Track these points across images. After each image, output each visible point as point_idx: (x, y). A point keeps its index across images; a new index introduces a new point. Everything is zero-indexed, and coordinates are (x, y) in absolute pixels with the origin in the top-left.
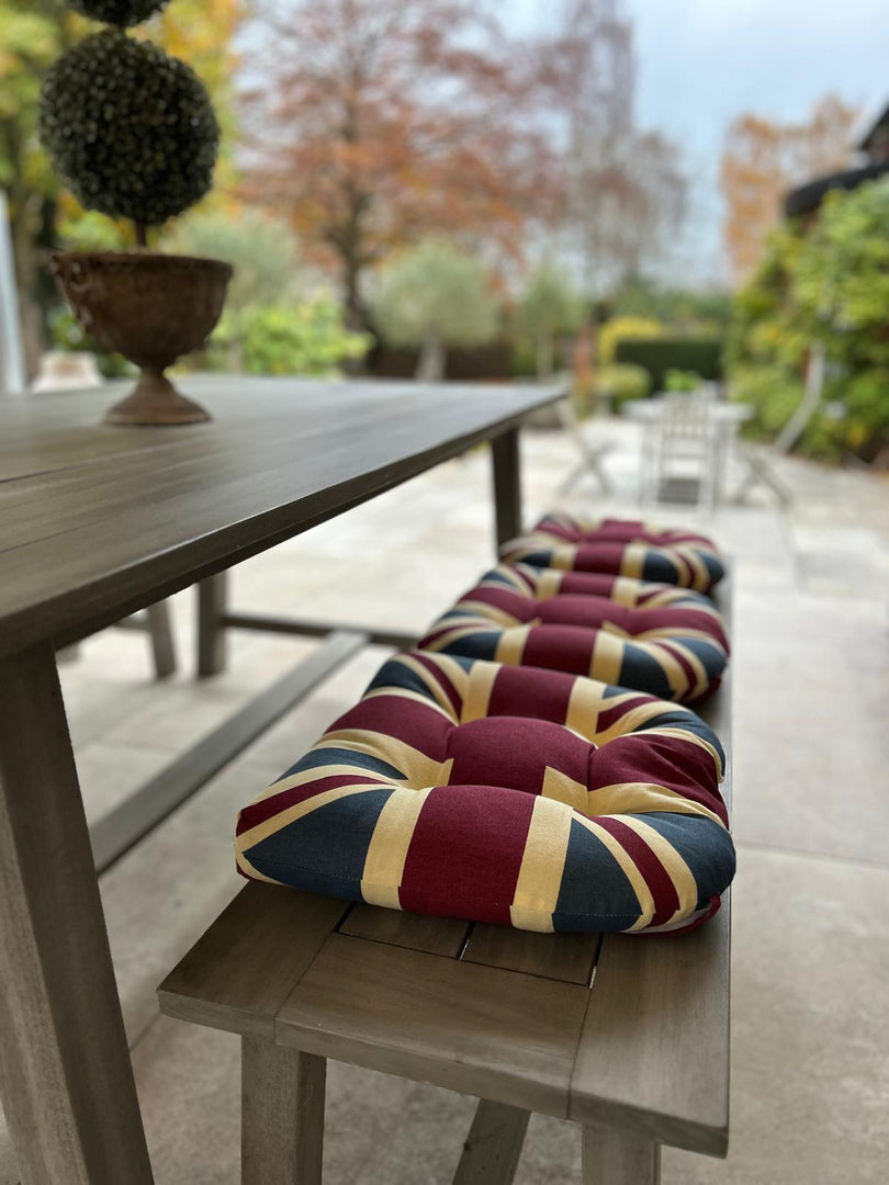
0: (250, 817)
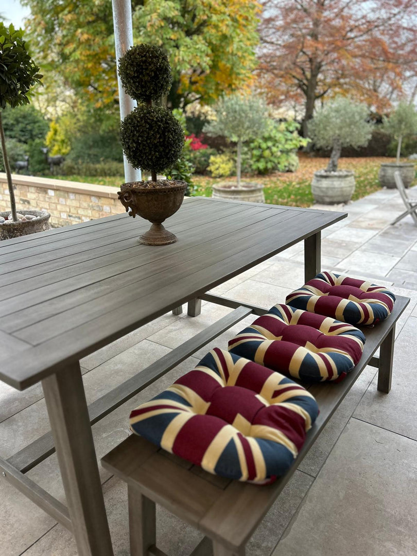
0: (135, 414)
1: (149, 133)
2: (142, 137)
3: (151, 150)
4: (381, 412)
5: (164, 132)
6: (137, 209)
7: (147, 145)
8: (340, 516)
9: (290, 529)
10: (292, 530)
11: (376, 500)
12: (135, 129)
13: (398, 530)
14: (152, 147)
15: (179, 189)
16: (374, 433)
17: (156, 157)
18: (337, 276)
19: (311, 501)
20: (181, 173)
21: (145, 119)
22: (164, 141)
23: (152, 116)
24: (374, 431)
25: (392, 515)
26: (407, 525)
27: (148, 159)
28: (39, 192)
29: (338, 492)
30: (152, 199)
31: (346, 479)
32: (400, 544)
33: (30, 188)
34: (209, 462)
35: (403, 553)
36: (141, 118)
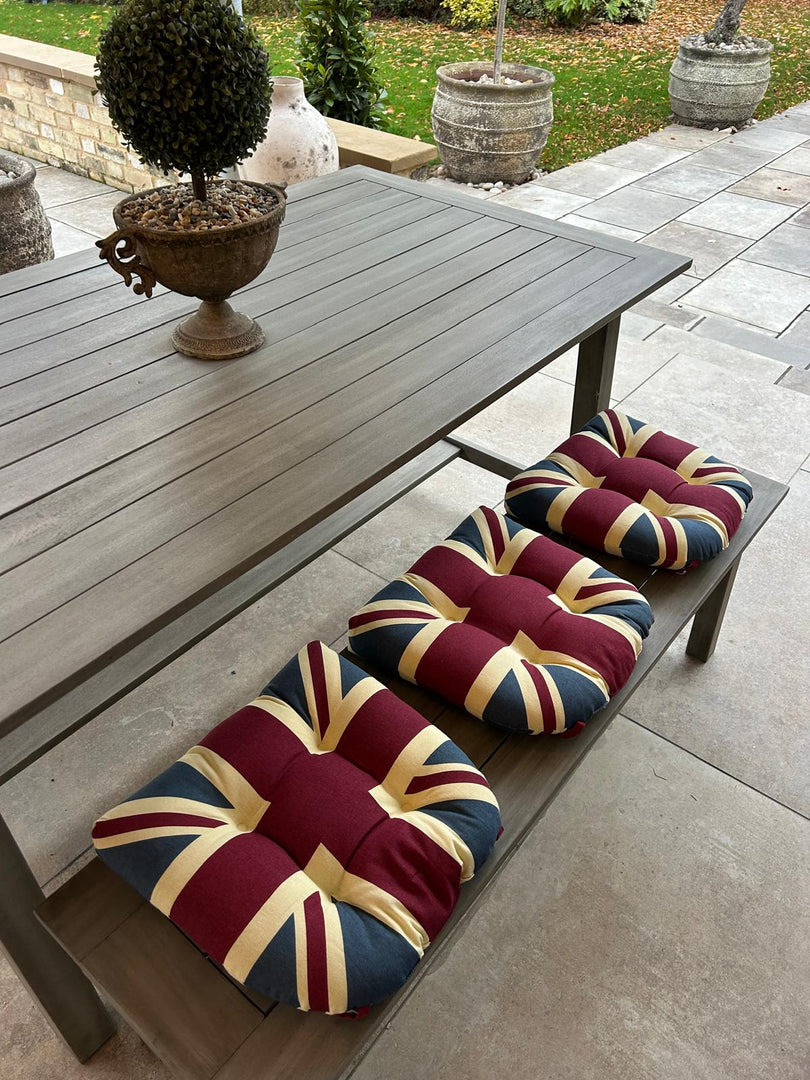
1: (165, 83)
2: (150, 91)
3: (175, 129)
4: (680, 705)
5: (206, 78)
6: (154, 275)
7: (163, 113)
8: (548, 932)
9: (448, 953)
10: (451, 955)
11: (623, 905)
12: (130, 66)
13: (651, 973)
14: (179, 121)
15: (257, 228)
16: (655, 755)
17: (191, 146)
18: (636, 425)
19: (499, 897)
20: (348, 55)
21: (154, 37)
22: (208, 103)
23: (171, 32)
24: (656, 751)
25: (647, 940)
26: (670, 966)
27: (172, 150)
28: (30, 81)
29: (556, 880)
30: (186, 258)
31: (576, 855)
32: (648, 1005)
33: (10, 70)
34: (238, 963)
35: (649, 1024)
36: (144, 35)
